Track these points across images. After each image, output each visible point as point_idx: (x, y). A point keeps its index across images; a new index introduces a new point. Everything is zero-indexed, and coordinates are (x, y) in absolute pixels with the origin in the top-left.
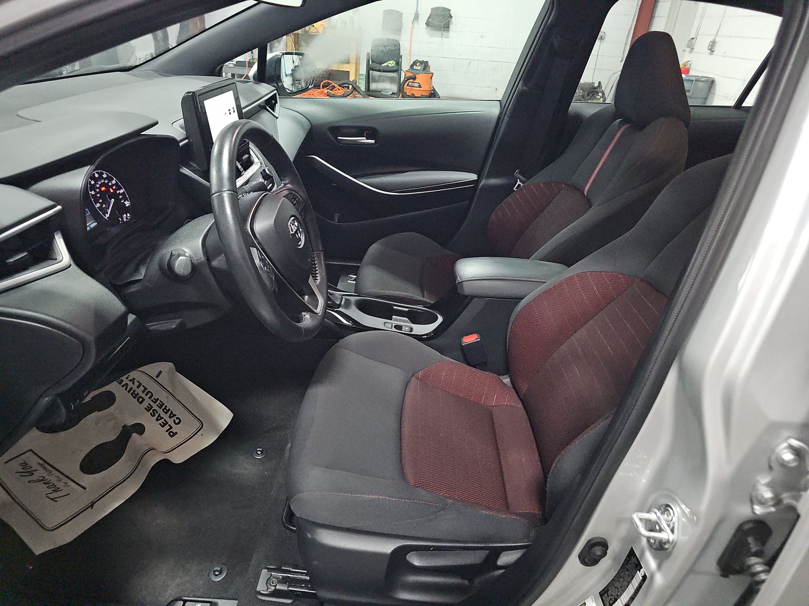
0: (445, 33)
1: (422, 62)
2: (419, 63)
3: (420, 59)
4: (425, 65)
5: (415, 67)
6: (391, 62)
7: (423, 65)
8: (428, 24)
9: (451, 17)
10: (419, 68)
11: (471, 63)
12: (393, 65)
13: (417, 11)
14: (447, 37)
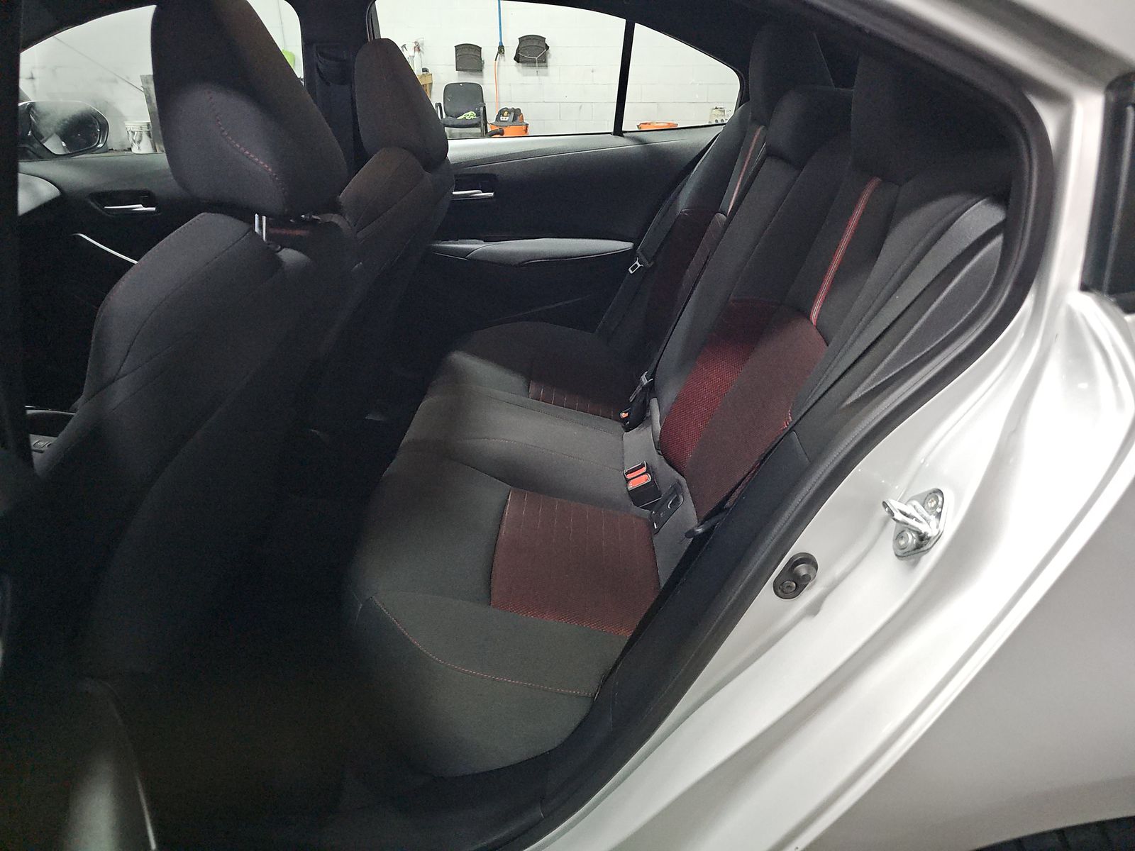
0: (542, 70)
1: (509, 111)
2: (506, 113)
3: (510, 107)
4: (516, 114)
5: (501, 118)
6: (470, 113)
7: (513, 114)
8: (517, 59)
9: (547, 47)
10: (508, 118)
11: (583, 107)
12: (472, 117)
13: (501, 43)
14: (546, 75)
